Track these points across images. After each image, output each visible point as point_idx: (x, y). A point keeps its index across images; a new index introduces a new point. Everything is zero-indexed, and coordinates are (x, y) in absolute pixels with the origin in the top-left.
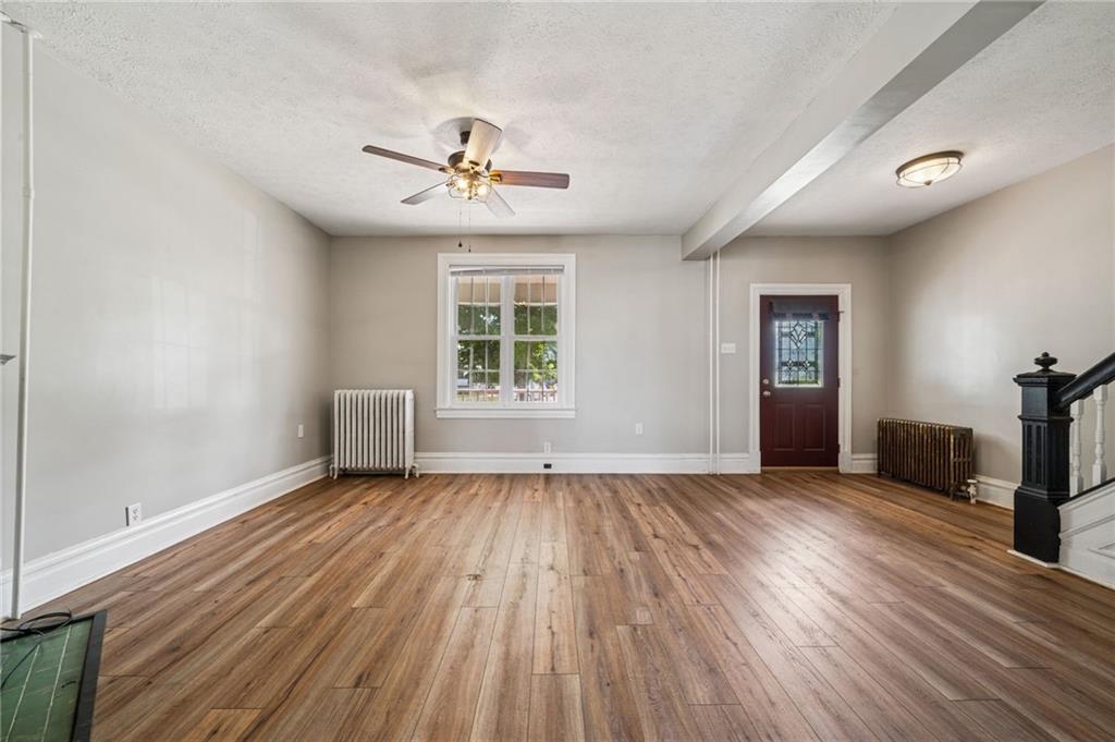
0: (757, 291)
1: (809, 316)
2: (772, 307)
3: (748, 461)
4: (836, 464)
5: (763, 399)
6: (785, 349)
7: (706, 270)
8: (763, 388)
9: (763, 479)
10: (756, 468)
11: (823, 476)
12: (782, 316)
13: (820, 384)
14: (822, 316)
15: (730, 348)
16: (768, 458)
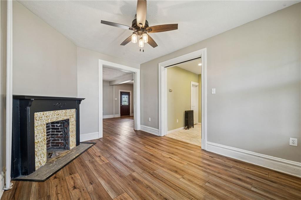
0: (120, 91)
1: (126, 95)
2: (122, 93)
3: (119, 115)
4: (129, 115)
5: (121, 106)
6: (123, 99)
7: (113, 87)
8: (121, 105)
9: (121, 117)
10: (120, 116)
11: (128, 116)
12: (123, 95)
13: (128, 104)
14: (128, 95)
15: (116, 99)
16: (121, 115)
